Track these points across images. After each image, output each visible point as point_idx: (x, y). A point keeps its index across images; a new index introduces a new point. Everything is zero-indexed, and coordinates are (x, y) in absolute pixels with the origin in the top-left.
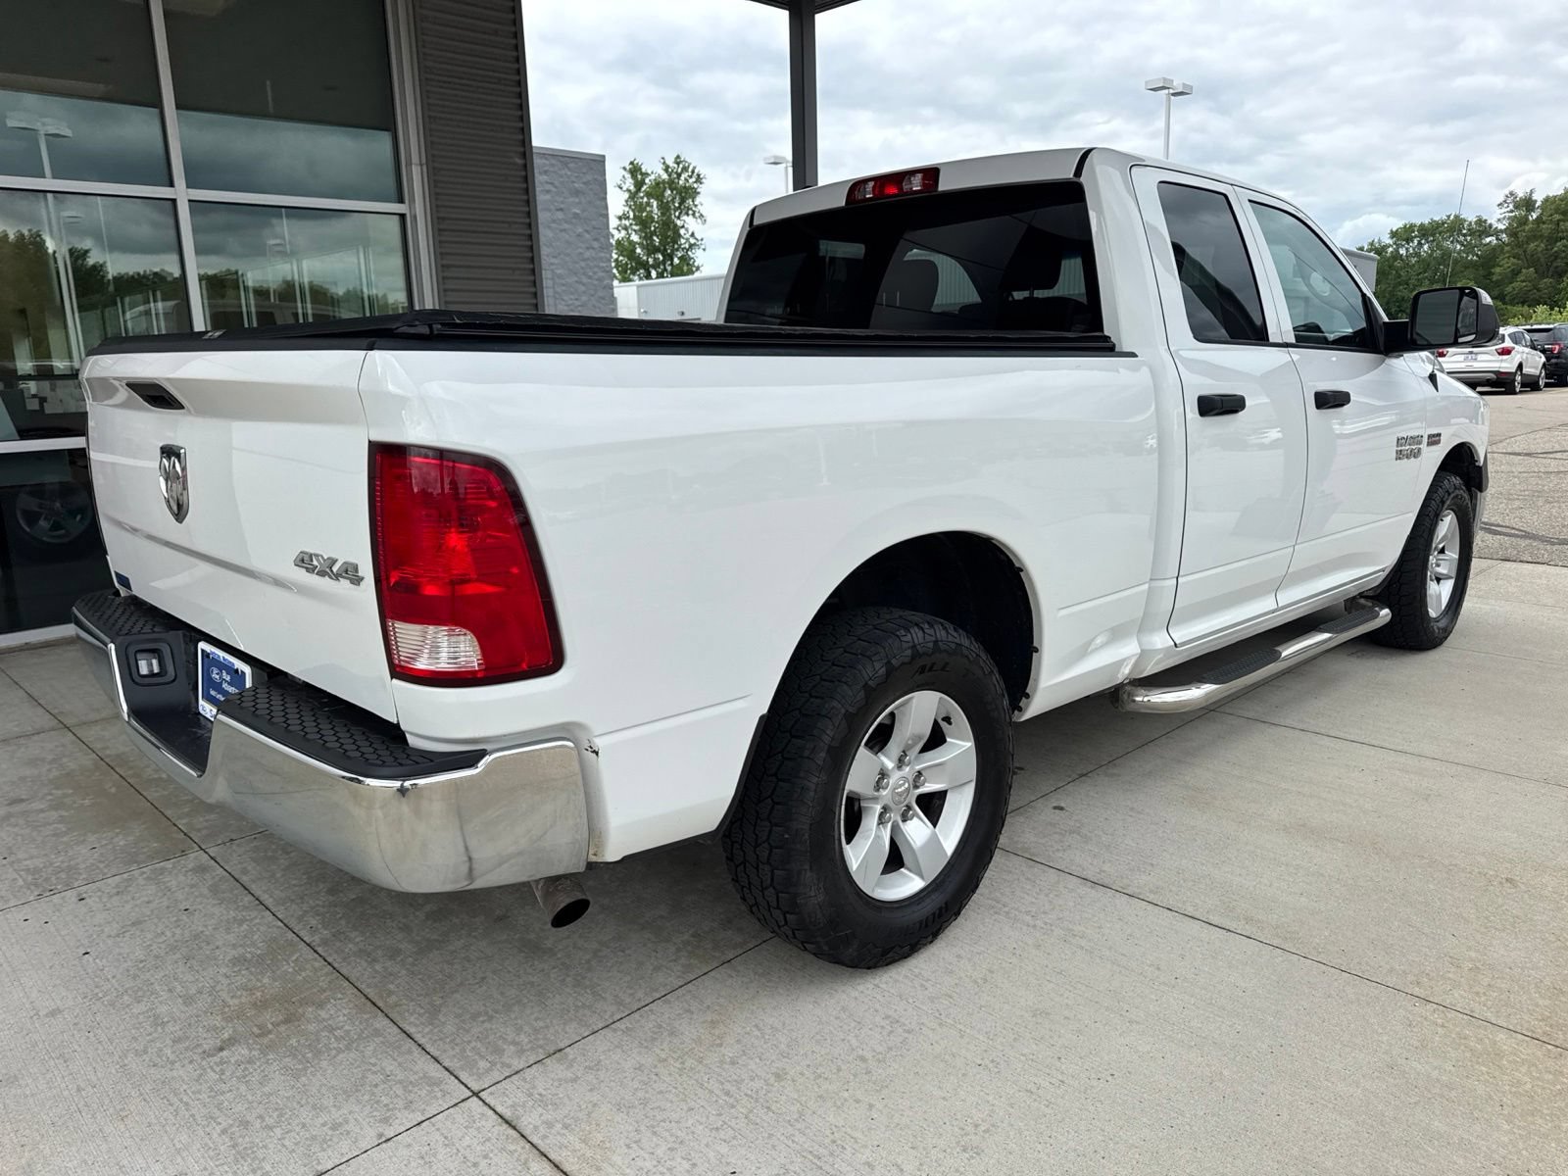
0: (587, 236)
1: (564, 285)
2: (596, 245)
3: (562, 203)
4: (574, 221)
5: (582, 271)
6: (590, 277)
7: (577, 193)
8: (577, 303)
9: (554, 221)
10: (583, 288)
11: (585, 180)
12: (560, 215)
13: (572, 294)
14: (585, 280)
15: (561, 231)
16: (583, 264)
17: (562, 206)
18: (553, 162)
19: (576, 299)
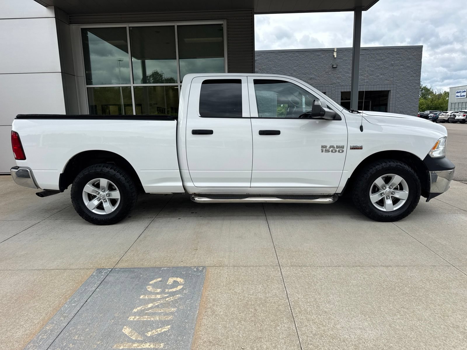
0: (412, 73)
1: (400, 89)
2: (415, 75)
3: (403, 63)
4: (407, 68)
5: (407, 84)
6: (411, 86)
7: (410, 59)
8: (404, 94)
9: (399, 69)
10: (407, 89)
11: (413, 55)
12: (402, 67)
13: (403, 91)
14: (408, 87)
15: (402, 72)
16: (408, 82)
17: (403, 64)
18: (402, 50)
19: (404, 93)
